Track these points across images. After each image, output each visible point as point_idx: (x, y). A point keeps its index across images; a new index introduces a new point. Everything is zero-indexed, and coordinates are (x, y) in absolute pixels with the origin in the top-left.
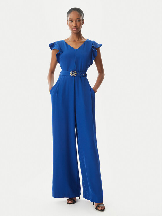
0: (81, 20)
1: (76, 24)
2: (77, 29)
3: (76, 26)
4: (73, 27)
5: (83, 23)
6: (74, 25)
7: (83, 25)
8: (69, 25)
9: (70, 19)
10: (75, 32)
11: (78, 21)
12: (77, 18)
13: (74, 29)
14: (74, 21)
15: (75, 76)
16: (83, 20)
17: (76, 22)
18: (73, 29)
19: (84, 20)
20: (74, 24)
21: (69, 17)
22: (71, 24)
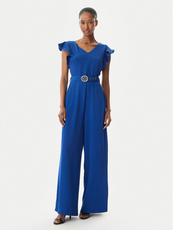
0: (94, 22)
1: (88, 26)
3: (88, 28)
4: (85, 30)
5: (97, 24)
6: (86, 28)
7: (96, 26)
8: (81, 27)
9: (81, 21)
10: (87, 34)
11: (90, 23)
12: (89, 20)
13: (85, 32)
14: (86, 24)
15: (86, 81)
16: (97, 22)
17: (87, 24)
21: (81, 18)
22: (83, 27)
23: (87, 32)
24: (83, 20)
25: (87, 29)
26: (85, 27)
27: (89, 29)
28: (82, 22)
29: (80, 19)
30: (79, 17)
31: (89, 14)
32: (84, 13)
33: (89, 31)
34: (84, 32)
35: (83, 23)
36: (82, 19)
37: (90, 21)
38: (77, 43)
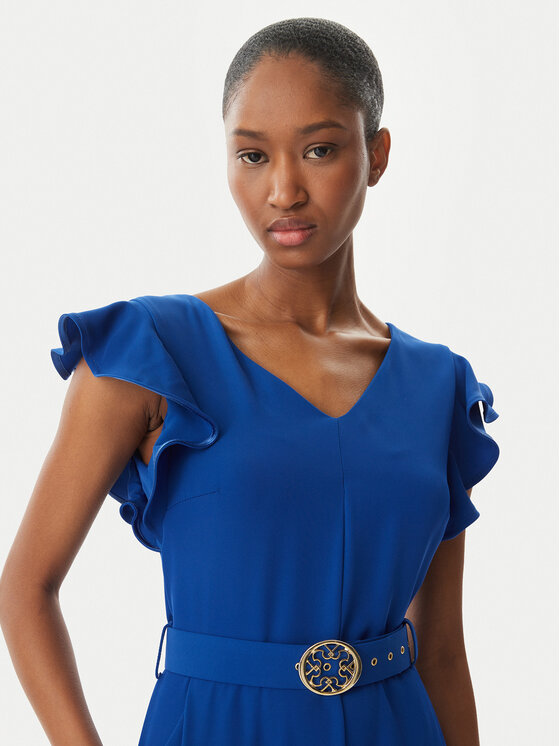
0: (353, 143)
1: (298, 186)
2: (308, 227)
3: (300, 198)
4: (274, 217)
5: (378, 166)
6: (279, 195)
7: (372, 181)
8: (241, 191)
9: (240, 132)
10: (294, 257)
11: (322, 151)
12: (310, 130)
13: (278, 236)
14: (282, 160)
16: (379, 142)
17: (292, 159)
18: (270, 230)
19: (385, 133)
20: (276, 182)
21: (235, 109)
22: (256, 189)
23: (294, 237)
24: (253, 127)
25: (297, 207)
26: (268, 192)
27: (308, 211)
28: (249, 142)
29: (234, 122)
30: (226, 100)
31: (313, 69)
32: (267, 64)
33: (313, 227)
34: (265, 233)
35: (253, 150)
36: (246, 114)
37: (321, 136)
38: (229, 324)
